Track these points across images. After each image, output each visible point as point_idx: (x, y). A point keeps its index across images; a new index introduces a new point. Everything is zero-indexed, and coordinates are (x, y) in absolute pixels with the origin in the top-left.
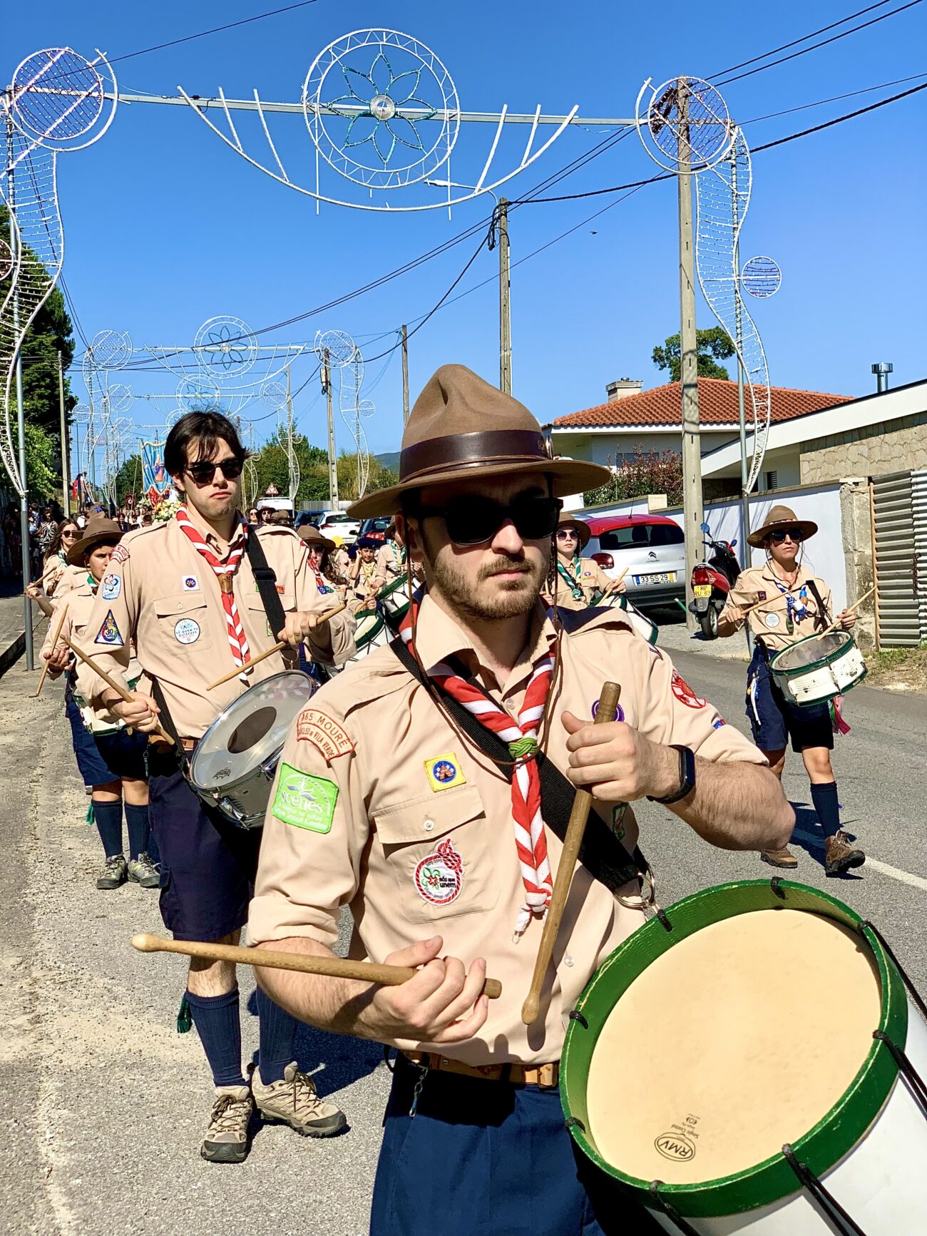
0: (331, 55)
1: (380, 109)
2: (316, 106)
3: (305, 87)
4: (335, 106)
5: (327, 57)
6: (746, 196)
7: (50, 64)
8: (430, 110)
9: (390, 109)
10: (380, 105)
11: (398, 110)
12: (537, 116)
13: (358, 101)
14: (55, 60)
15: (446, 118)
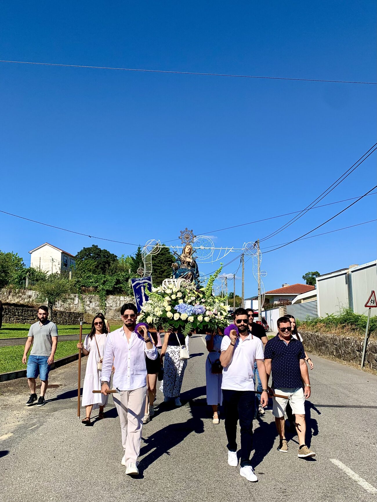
1: (202, 248)
6: (261, 261)
7: (151, 242)
8: (209, 248)
11: (205, 248)
12: (227, 248)
15: (212, 249)
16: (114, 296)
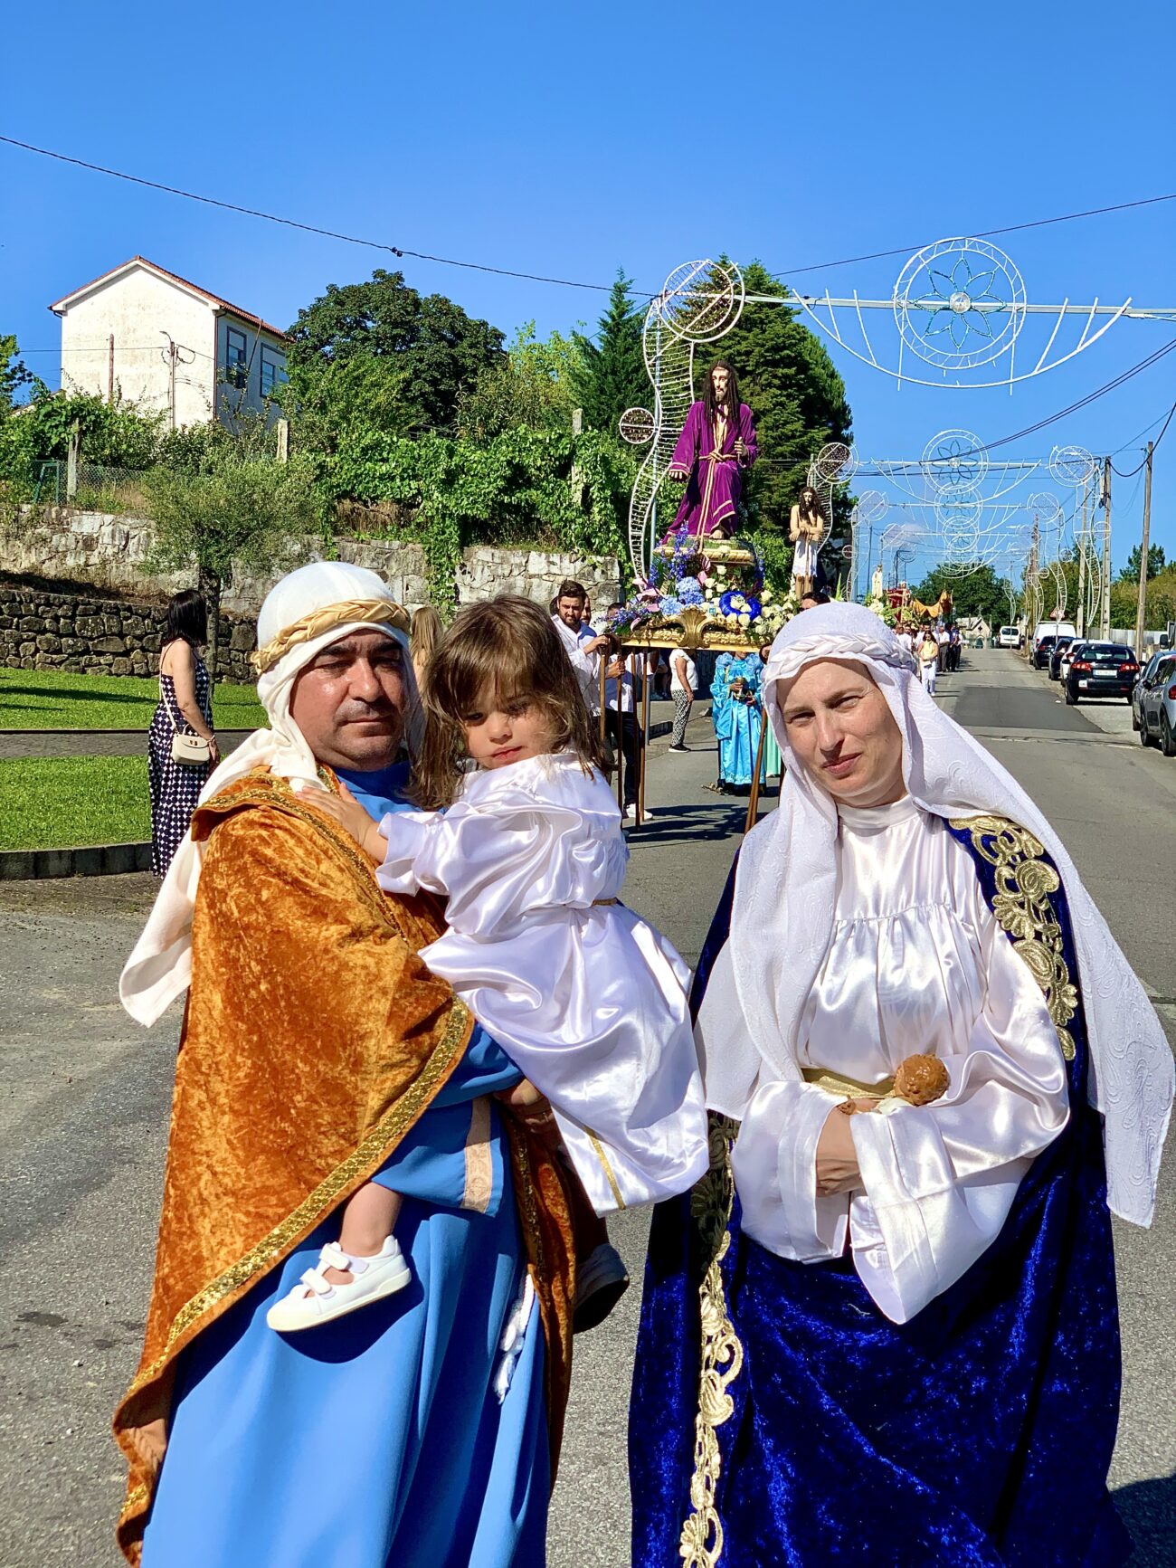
0: (919, 260)
1: (958, 303)
2: (904, 303)
3: (896, 287)
4: (920, 302)
5: (918, 261)
7: (694, 273)
8: (1000, 304)
9: (966, 305)
10: (958, 300)
11: (973, 304)
12: (1094, 308)
13: (940, 298)
14: (698, 269)
15: (1014, 311)
16: (497, 553)
